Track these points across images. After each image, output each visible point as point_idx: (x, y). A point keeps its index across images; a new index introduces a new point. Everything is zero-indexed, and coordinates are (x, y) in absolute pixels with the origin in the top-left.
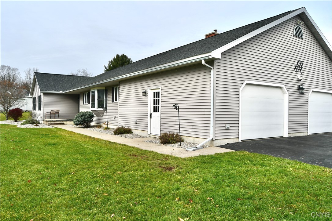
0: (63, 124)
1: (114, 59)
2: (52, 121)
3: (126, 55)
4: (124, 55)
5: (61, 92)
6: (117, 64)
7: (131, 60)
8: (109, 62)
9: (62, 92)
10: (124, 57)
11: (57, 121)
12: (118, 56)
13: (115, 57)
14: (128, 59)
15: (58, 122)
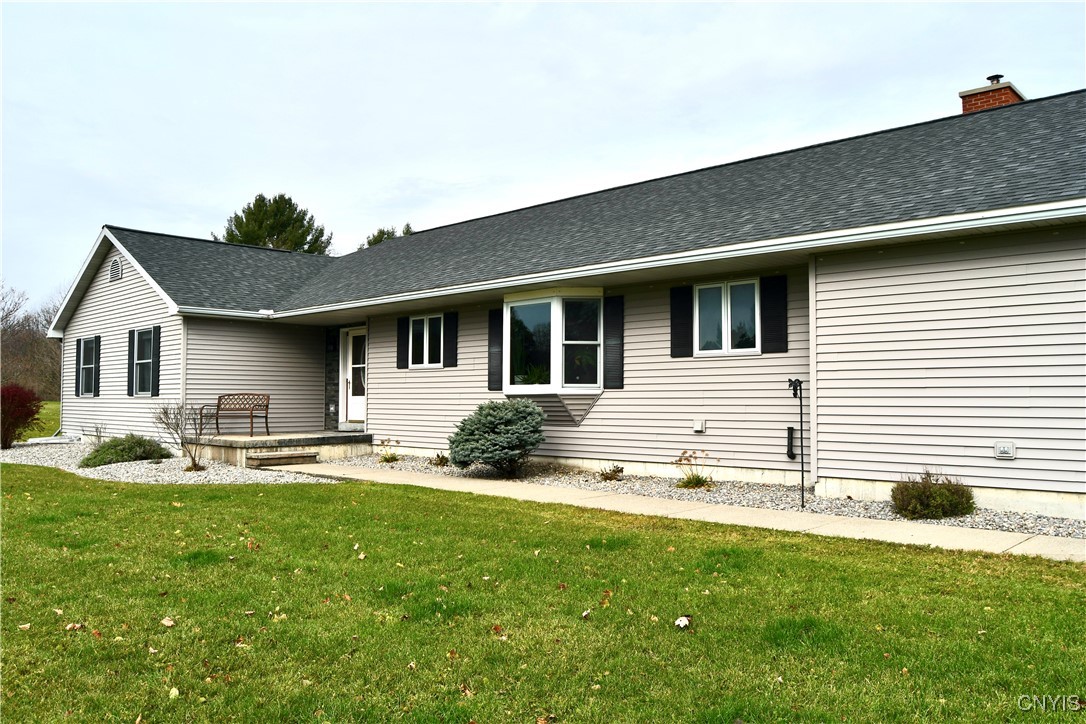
0: (312, 459)
1: (248, 212)
2: (264, 446)
3: (290, 199)
4: (282, 197)
5: (264, 313)
6: (260, 227)
7: (307, 218)
8: (230, 221)
9: (271, 312)
10: (283, 204)
11: (282, 444)
12: (261, 200)
13: (252, 206)
14: (300, 212)
15: (286, 452)
